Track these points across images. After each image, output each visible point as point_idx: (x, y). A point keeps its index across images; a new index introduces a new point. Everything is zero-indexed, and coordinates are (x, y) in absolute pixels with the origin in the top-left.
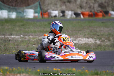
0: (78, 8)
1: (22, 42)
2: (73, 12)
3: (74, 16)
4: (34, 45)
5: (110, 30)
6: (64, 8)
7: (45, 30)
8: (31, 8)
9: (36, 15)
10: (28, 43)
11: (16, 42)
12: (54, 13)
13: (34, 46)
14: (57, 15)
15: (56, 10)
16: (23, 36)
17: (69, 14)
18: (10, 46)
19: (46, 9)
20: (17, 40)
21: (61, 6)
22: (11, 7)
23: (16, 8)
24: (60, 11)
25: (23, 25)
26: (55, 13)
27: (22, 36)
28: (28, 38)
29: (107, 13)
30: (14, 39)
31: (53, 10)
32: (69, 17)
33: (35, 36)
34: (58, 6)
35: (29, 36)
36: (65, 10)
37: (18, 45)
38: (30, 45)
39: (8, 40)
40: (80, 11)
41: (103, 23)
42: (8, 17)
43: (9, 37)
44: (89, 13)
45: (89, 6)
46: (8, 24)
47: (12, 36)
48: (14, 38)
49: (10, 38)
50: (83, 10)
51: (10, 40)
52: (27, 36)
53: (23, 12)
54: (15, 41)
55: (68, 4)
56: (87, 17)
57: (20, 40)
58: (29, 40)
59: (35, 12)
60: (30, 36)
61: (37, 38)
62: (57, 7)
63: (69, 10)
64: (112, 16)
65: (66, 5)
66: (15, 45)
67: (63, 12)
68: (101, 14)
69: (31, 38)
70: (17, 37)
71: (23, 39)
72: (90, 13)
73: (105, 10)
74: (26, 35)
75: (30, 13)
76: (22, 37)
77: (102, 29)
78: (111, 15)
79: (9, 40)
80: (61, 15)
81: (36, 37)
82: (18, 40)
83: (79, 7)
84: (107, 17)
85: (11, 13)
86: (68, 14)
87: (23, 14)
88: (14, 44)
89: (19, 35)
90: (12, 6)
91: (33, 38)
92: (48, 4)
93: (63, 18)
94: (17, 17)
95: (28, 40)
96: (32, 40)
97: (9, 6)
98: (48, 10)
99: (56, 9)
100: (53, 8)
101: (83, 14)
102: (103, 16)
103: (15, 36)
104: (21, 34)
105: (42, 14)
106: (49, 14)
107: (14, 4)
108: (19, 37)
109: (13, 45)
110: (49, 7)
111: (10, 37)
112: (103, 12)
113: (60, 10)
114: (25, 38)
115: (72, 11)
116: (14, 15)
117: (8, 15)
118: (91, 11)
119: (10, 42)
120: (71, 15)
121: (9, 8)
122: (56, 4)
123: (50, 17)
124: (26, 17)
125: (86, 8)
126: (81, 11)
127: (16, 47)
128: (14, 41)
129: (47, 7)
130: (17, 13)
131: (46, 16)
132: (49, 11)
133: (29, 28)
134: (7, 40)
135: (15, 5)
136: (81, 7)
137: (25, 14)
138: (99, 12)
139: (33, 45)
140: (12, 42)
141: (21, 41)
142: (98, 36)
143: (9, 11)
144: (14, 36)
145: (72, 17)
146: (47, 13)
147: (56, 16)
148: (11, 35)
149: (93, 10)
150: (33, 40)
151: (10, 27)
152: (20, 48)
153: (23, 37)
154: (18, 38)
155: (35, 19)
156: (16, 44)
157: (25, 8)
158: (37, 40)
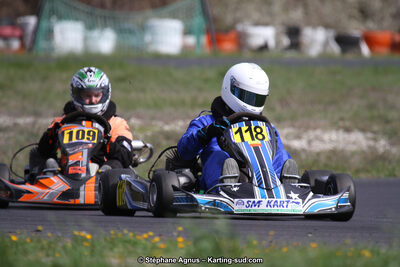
0: (351, 17)
2: (331, 34)
3: (335, 48)
6: (296, 16)
8: (173, 16)
9: (191, 40)
12: (258, 35)
14: (272, 43)
15: (266, 24)
17: (317, 39)
19: (229, 19)
21: (286, 8)
22: (98, 11)
23: (117, 14)
24: (282, 29)
26: (263, 35)
31: (257, 24)
32: (314, 51)
33: (153, 118)
34: (277, 8)
36: (302, 25)
40: (356, 29)
42: (86, 47)
44: (393, 38)
45: (393, 10)
50: (371, 25)
53: (143, 28)
56: (384, 52)
59: (187, 32)
61: (157, 129)
62: (271, 15)
63: (314, 26)
65: (306, 6)
67: (294, 33)
72: (398, 38)
75: (169, 36)
80: (286, 41)
81: (154, 123)
83: (355, 12)
85: (96, 33)
86: (313, 41)
90: (102, 6)
91: (142, 129)
93: (292, 55)
94: (118, 47)
98: (237, 21)
99: (267, 19)
100: (256, 16)
101: (371, 41)
106: (241, 40)
113: (283, 24)
115: (327, 26)
117: (86, 39)
120: (326, 44)
121: (90, 14)
125: (382, 19)
126: (363, 27)
129: (234, 12)
130: (120, 32)
131: (228, 46)
133: (143, 90)
136: (364, 13)
137: (148, 38)
142: (387, 122)
143: (90, 27)
145: (329, 50)
146: (232, 35)
147: (264, 47)
158: (152, 135)
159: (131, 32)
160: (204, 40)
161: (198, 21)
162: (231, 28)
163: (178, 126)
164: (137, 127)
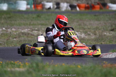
1: (3, 35)
2: (68, 4)
4: (15, 38)
5: (100, 23)
7: (32, 23)
10: (9, 36)
15: (50, 2)
16: (5, 28)
17: (64, 6)
24: (55, 3)
25: (10, 18)
26: (49, 5)
27: (4, 29)
29: (104, 5)
31: (47, 2)
32: (64, 9)
33: (18, 29)
35: (12, 29)
36: (60, 2)
38: (11, 38)
40: (75, 3)
41: (95, 16)
44: (85, 6)
50: (79, 2)
52: (10, 29)
56: (83, 9)
57: (1, 33)
59: (28, 4)
60: (13, 29)
61: (20, 31)
63: (64, 2)
64: (110, 9)
67: (58, 4)
68: (98, 6)
69: (13, 31)
71: (5, 32)
72: (87, 5)
73: (102, 2)
76: (4, 30)
77: (92, 22)
80: (55, 6)
81: (19, 30)
85: (2, 5)
89: (1, 28)
91: (15, 31)
95: (10, 33)
101: (79, 7)
104: (4, 27)
106: (43, 6)
112: (100, 5)
113: (55, 2)
114: (7, 31)
115: (67, 3)
116: (5, 7)
118: (88, 4)
120: (67, 7)
126: (77, 3)
131: (39, 8)
132: (43, 3)
133: (16, 21)
138: (96, 4)
139: (14, 38)
142: (84, 29)
145: (68, 9)
146: (41, 5)
147: (50, 8)
149: (90, 2)
150: (15, 34)
153: (5, 29)
158: (19, 33)
159: (12, 4)
160: (33, 6)
161: (31, 1)
162: (40, 3)
163: (26, 31)
164: (14, 31)
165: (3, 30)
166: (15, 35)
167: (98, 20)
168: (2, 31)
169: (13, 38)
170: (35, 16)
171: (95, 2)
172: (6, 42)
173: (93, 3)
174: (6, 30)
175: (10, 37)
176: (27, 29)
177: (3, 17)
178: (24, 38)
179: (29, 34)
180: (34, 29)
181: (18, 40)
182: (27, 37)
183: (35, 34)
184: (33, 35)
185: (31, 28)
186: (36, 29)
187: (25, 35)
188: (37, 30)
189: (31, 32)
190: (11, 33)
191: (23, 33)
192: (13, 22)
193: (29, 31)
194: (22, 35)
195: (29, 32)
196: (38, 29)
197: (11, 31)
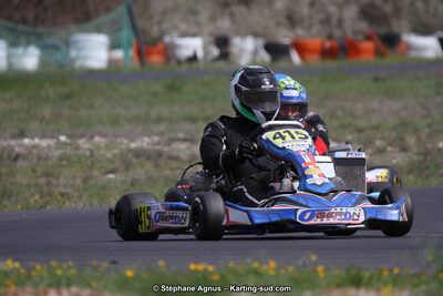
0: (278, 24)
1: (64, 163)
2: (261, 42)
3: (265, 57)
4: (111, 172)
5: (405, 107)
6: (224, 25)
7: (153, 114)
8: (99, 30)
9: (119, 54)
10: (89, 164)
11: (42, 163)
12: (187, 47)
13: (111, 176)
14: (200, 54)
15: (194, 35)
16: (69, 137)
17: (246, 48)
18: (19, 180)
19: (155, 31)
20: (44, 156)
21: (213, 19)
22: (21, 27)
23: (40, 30)
24: (211, 39)
25: (68, 97)
26: (192, 45)
27: (63, 138)
28: (87, 146)
29: (391, 41)
30: (35, 151)
31: (184, 35)
32: (245, 61)
33: (116, 136)
34: (204, 16)
35: (92, 137)
36: (230, 34)
37: (47, 175)
38: (96, 173)
39: (9, 157)
40: (286, 37)
41: (376, 79)
42: (10, 65)
43: (13, 143)
44: (322, 45)
45: (321, 16)
46: (7, 95)
47: (27, 141)
48: (35, 147)
49: (17, 149)
50: (300, 32)
51: (17, 157)
52: (84, 140)
53: (68, 44)
54: (39, 158)
55: (240, 10)
56: (314, 59)
57: (57, 153)
58: (92, 155)
59: (114, 46)
60: (97, 139)
61: (123, 146)
62: (197, 24)
63: (243, 35)
64: (413, 54)
65: (232, 16)
66: (39, 174)
67: (222, 42)
68: (368, 45)
69: (98, 147)
70: (44, 143)
71: (69, 151)
72: (328, 44)
73: (383, 30)
74: (82, 136)
75: (95, 50)
76: (65, 144)
77: (375, 104)
78: (410, 47)
79: (14, 155)
80: (215, 51)
81: (119, 140)
82: (50, 155)
83: (283, 20)
84: (391, 59)
85: (20, 51)
86: (242, 51)
87: (67, 54)
88: (34, 171)
89: (52, 137)
90: (24, 21)
91: (108, 147)
92: (165, 13)
93: (222, 65)
95: (88, 153)
96: (102, 152)
97: (10, 25)
98: (163, 33)
99: (194, 29)
100: (183, 26)
101: (301, 49)
102: (378, 53)
103: (37, 141)
104: (61, 132)
105: (139, 53)
106: (168, 52)
107: (30, 16)
108: (51, 142)
109: (31, 174)
110: (165, 25)
111: (21, 146)
112: (376, 39)
113: (211, 34)
114: (77, 148)
115: (256, 35)
116: (30, 59)
117: (9, 57)
118: (330, 37)
119: (20, 163)
120: (255, 53)
121: (12, 31)
122: (194, 13)
123: (173, 63)
124: (78, 64)
125: (310, 26)
126: (291, 35)
127: (43, 181)
128: (35, 161)
129: (159, 23)
130: (44, 48)
131: (156, 59)
132: (167, 39)
133: (91, 107)
134: (6, 155)
135: (36, 18)
136: (292, 20)
137: (73, 53)
138: (360, 37)
139: (107, 173)
140: (26, 163)
141: (61, 158)
142: (360, 131)
143: (13, 44)
144: (33, 138)
145: (258, 59)
146: (160, 46)
147: (194, 58)
148: (22, 135)
149: (337, 33)
150: (109, 155)
151: (16, 104)
152: (57, 186)
153: (68, 141)
154: (49, 147)
155: (112, 73)
156: (40, 170)
157: (72, 27)
158: (122, 153)
160: (132, 53)
161: (126, 33)
162: (158, 40)
163: (145, 142)
164: (102, 145)
165: (60, 145)
166: (109, 160)
167: (390, 94)
168: (56, 148)
169: (103, 171)
170: (157, 87)
171: (356, 33)
172: (82, 186)
173: (350, 36)
174: (70, 144)
175: (91, 168)
176: (148, 136)
177: (43, 93)
178: (147, 172)
179: (160, 154)
180: (172, 135)
181: (124, 178)
182: (157, 166)
183: (182, 155)
184: (177, 159)
185: (161, 134)
186: (181, 135)
187: (148, 158)
188: (184, 140)
189: (166, 149)
190: (95, 154)
191: (138, 153)
192: (83, 112)
193: (158, 143)
194: (134, 161)
195: (158, 147)
196: (189, 137)
197: (92, 147)
